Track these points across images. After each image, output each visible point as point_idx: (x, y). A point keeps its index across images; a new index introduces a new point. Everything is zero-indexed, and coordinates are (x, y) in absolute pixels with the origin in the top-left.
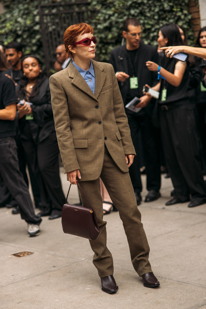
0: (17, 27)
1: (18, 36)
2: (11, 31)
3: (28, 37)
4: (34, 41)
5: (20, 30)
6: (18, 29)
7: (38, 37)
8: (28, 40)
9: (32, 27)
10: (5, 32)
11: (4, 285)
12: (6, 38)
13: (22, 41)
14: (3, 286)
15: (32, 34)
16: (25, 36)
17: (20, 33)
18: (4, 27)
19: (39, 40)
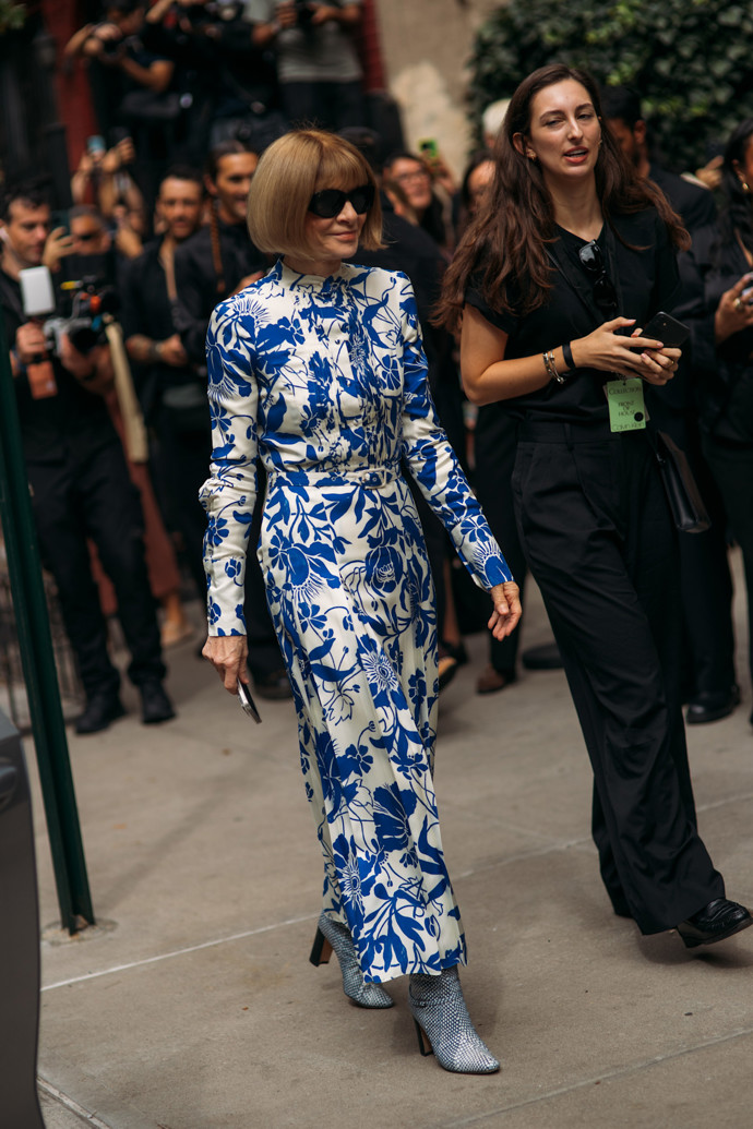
0: (656, 16)
1: (661, 51)
2: (633, 32)
3: (696, 52)
4: (720, 68)
5: (669, 26)
6: (661, 23)
7: (735, 52)
8: (698, 67)
9: (714, 17)
10: (612, 37)
11: (659, 1058)
12: (615, 60)
13: (673, 69)
14: (656, 1062)
15: (712, 41)
16: (686, 52)
17: (666, 38)
18: (608, 19)
19: (738, 65)
